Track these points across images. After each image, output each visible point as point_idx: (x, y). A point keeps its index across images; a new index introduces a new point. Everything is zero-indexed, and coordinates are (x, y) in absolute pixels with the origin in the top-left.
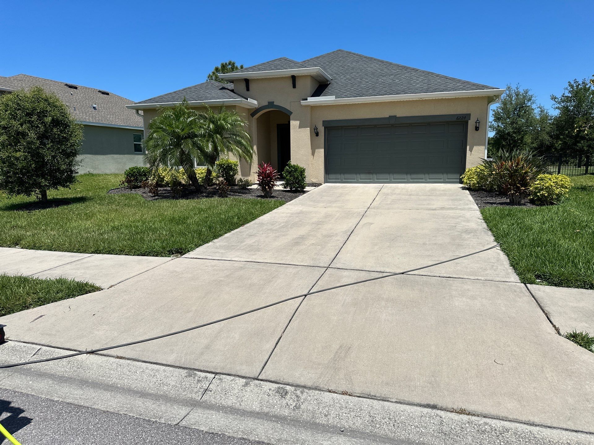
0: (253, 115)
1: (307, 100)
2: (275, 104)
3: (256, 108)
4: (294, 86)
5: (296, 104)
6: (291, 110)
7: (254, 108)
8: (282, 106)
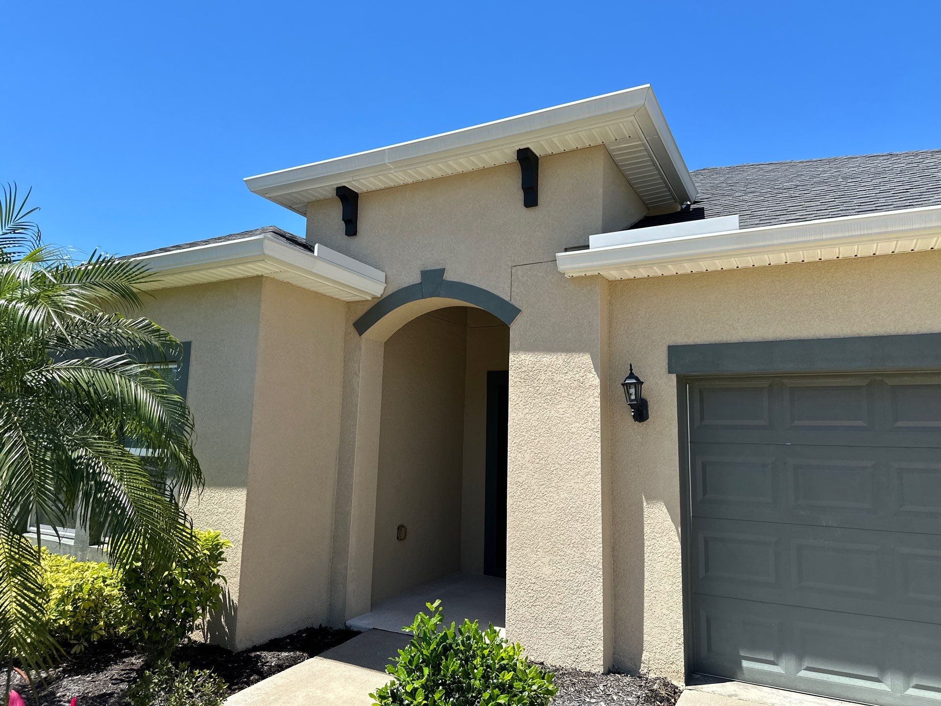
0: (362, 324)
1: (587, 247)
2: (449, 276)
3: (374, 298)
4: (531, 198)
5: (535, 273)
6: (513, 302)
7: (370, 298)
8: (477, 285)
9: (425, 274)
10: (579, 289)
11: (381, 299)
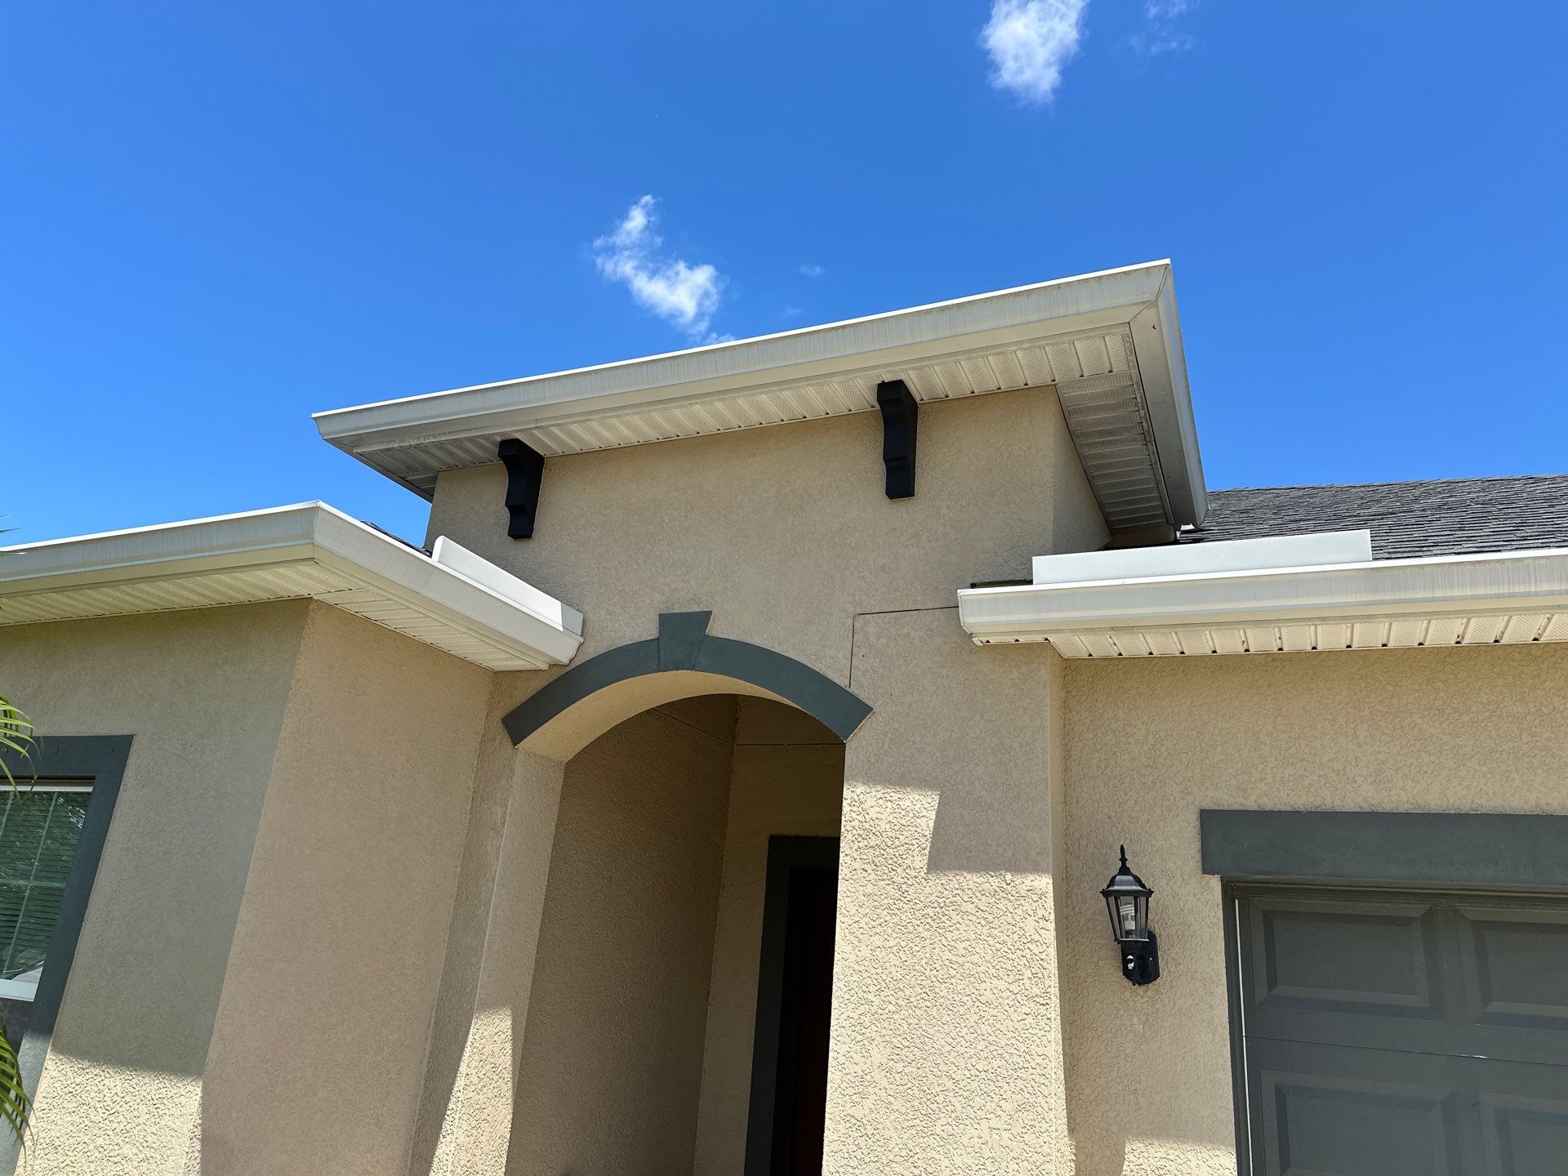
0: (522, 721)
1: (1030, 582)
2: (718, 629)
3: (555, 665)
4: (902, 483)
5: (905, 631)
6: (854, 690)
7: (545, 667)
8: (778, 649)
9: (666, 620)
10: (1002, 670)
11: (568, 669)
